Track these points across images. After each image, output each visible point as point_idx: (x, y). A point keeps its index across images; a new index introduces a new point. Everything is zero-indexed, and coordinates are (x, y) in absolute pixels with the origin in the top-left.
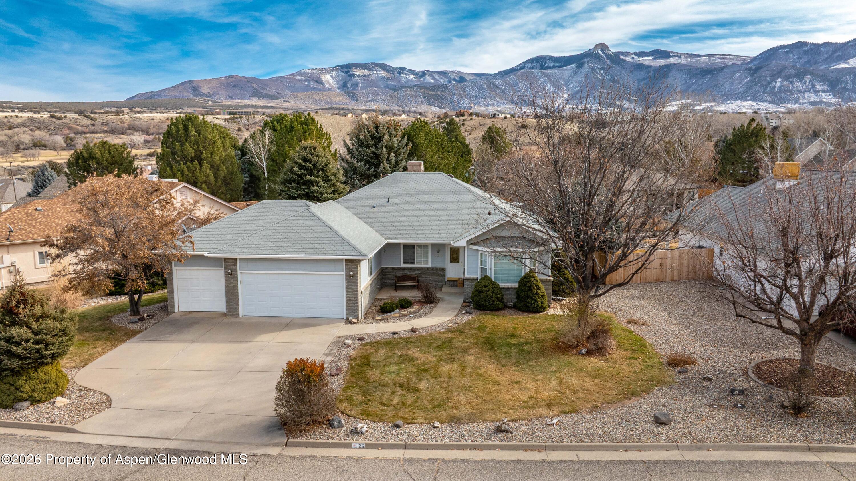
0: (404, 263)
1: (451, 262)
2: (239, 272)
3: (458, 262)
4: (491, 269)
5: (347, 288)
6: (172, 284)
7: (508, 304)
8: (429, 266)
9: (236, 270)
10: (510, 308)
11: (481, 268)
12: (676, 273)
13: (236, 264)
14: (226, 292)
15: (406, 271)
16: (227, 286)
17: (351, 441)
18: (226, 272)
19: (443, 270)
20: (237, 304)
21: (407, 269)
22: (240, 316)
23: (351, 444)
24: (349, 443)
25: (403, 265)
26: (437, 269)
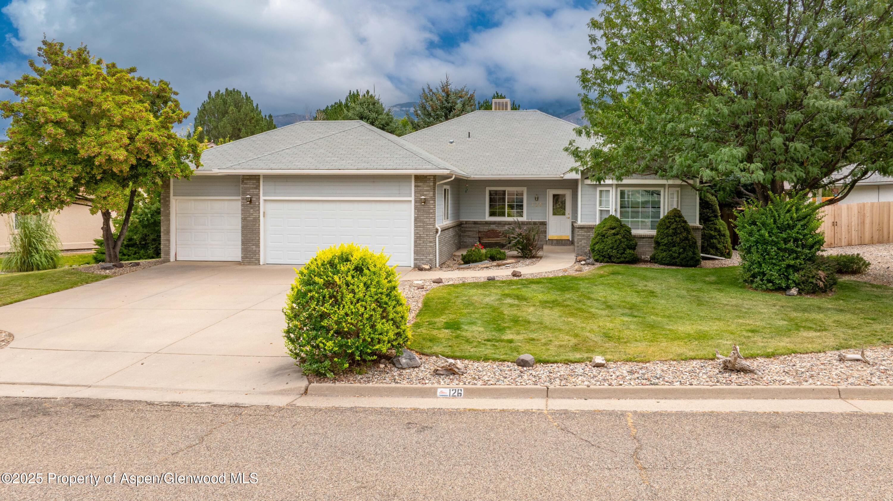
0: (492, 214)
1: (554, 214)
2: (262, 198)
3: (564, 214)
4: (616, 211)
5: (416, 219)
6: (169, 220)
7: (643, 257)
8: (524, 219)
9: (258, 195)
10: (645, 262)
11: (601, 210)
12: (854, 233)
13: (258, 187)
14: (243, 227)
15: (493, 227)
16: (244, 219)
17: (436, 385)
18: (243, 199)
19: (544, 224)
20: (258, 246)
21: (494, 223)
22: (261, 263)
23: (436, 389)
24: (430, 389)
25: (488, 218)
26: (535, 223)
